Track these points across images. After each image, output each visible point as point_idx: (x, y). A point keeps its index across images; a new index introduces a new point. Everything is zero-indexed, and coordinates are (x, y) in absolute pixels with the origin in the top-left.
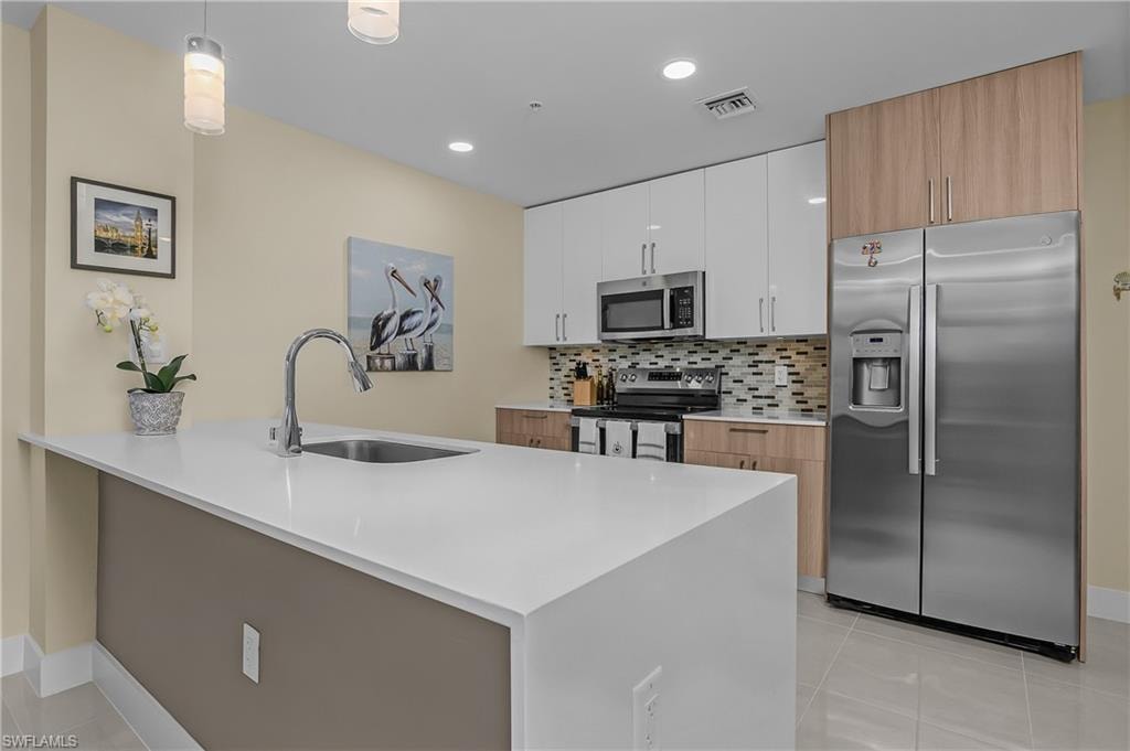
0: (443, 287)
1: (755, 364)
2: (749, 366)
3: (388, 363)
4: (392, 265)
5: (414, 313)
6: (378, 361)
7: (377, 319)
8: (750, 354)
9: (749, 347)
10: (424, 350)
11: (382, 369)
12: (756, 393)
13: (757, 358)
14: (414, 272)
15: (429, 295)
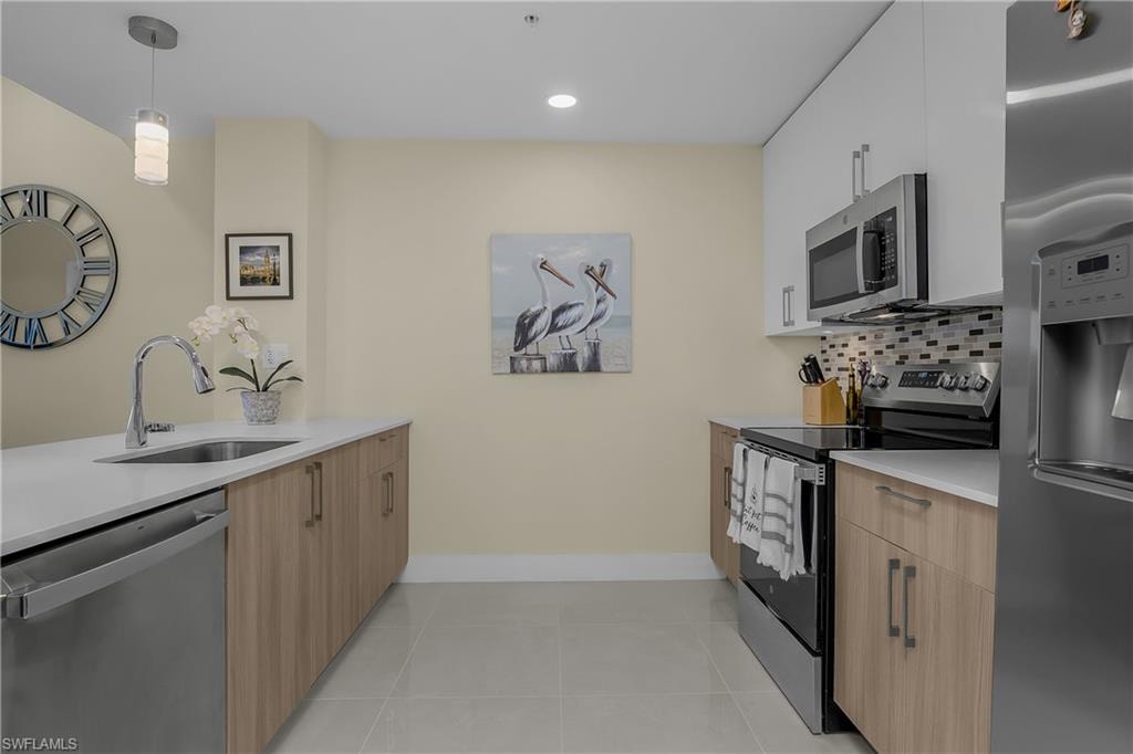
3: (537, 364)
4: (541, 256)
5: (571, 306)
6: (524, 363)
7: (523, 317)
10: (586, 349)
11: (529, 371)
15: (593, 284)
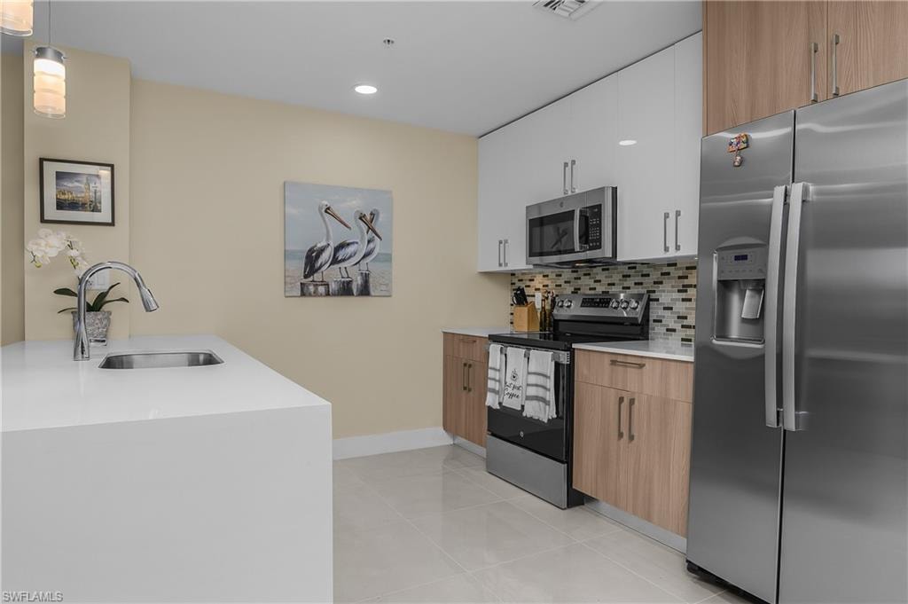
0: (380, 219)
1: (684, 289)
2: (679, 291)
3: (321, 289)
4: (326, 203)
5: (348, 244)
6: (312, 288)
7: (311, 251)
8: (680, 278)
9: (681, 269)
10: (359, 278)
11: (316, 294)
12: (685, 322)
13: (686, 282)
14: (349, 207)
15: (365, 228)
